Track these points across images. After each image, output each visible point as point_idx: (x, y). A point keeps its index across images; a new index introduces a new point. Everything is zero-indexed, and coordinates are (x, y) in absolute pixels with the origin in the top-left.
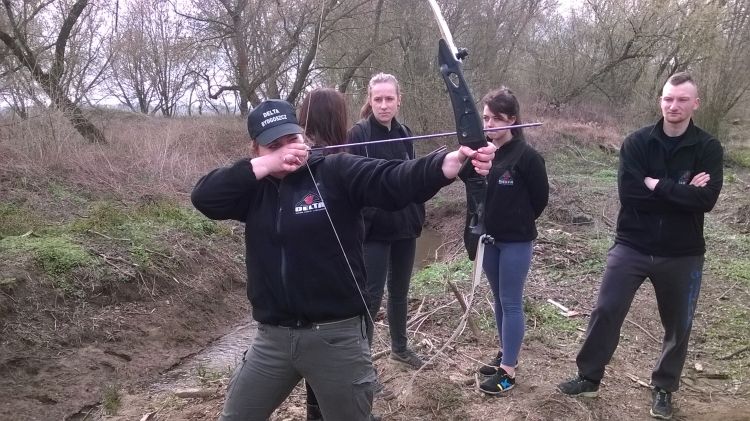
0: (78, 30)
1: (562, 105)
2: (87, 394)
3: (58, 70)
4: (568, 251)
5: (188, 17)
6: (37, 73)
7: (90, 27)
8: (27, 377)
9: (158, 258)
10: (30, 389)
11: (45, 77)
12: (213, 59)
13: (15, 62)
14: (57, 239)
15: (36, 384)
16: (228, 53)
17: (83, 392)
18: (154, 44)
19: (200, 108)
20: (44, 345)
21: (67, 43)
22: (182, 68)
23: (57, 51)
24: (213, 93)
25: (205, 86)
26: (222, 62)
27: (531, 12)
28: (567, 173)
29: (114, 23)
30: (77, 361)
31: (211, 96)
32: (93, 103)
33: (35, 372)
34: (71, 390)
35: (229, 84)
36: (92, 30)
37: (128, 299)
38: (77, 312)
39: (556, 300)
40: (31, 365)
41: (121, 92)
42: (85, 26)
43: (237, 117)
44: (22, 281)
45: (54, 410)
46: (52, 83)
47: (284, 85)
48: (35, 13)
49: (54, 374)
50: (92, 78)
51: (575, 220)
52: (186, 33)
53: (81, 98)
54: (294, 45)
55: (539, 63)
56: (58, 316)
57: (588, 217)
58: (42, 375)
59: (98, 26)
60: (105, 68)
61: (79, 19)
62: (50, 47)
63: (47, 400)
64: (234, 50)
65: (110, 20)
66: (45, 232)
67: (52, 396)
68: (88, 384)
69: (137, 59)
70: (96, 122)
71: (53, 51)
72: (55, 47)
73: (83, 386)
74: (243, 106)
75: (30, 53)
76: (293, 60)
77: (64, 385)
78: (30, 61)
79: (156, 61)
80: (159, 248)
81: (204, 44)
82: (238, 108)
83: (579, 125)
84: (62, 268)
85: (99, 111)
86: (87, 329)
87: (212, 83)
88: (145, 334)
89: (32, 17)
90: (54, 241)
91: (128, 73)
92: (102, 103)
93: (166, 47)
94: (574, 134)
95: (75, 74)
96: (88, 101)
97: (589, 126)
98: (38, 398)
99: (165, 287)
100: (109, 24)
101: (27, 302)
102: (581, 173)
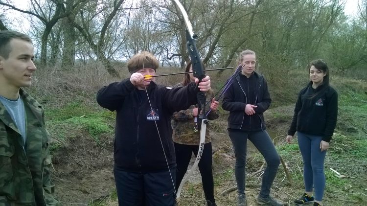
0: (111, 26)
1: (346, 70)
2: (103, 191)
3: (101, 43)
4: (343, 145)
5: (161, 21)
6: (92, 44)
7: (116, 24)
8: (77, 180)
10: (78, 186)
11: (96, 46)
12: (170, 41)
13: (82, 39)
14: (95, 120)
15: (81, 184)
16: (177, 39)
17: (101, 190)
18: (144, 33)
19: (163, 63)
20: (86, 167)
21: (106, 32)
22: (156, 45)
23: (101, 34)
24: (169, 57)
25: (166, 54)
26: (175, 43)
27: (331, 22)
28: (346, 105)
29: (127, 23)
30: (100, 176)
31: (168, 58)
32: (115, 59)
33: (81, 179)
34: (96, 188)
35: (177, 53)
36: (117, 26)
38: (102, 153)
39: (334, 169)
40: (80, 175)
41: (128, 55)
42: (114, 23)
43: (180, 69)
44: (79, 137)
45: (88, 197)
46: (98, 49)
47: (203, 54)
48: (93, 17)
49: (89, 181)
50: (116, 48)
51: (348, 129)
52: (159, 28)
53: (110, 57)
54: (209, 35)
55: (334, 48)
56: (93, 154)
57: (356, 128)
58: (84, 180)
59: (120, 24)
60: (121, 43)
61: (112, 21)
62: (98, 33)
63: (85, 192)
64: (180, 37)
65: (126, 21)
66: (91, 116)
67: (87, 190)
68: (103, 187)
69: (136, 40)
70: (116, 68)
71: (100, 34)
72: (100, 33)
73: (101, 187)
74: (183, 64)
75: (89, 35)
76: (208, 42)
77: (93, 186)
78: (89, 39)
79: (144, 41)
81: (167, 34)
82: (180, 64)
83: (355, 81)
84: (97, 133)
85: (118, 63)
86: (105, 161)
87: (169, 52)
89: (91, 19)
90: (94, 120)
91: (131, 46)
92: (119, 59)
93: (150, 35)
94: (352, 85)
95: (108, 46)
96: (113, 58)
97: (360, 81)
98: (81, 190)
100: (125, 23)
101: (80, 147)
102: (354, 106)
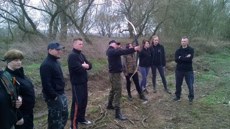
6: (76, 25)
9: (100, 72)
11: (78, 27)
18: (107, 17)
21: (84, 18)
24: (121, 31)
32: (90, 33)
36: (91, 13)
37: (93, 80)
41: (98, 30)
43: (129, 38)
48: (77, 10)
52: (115, 14)
53: (87, 31)
60: (94, 23)
72: (81, 19)
80: (100, 69)
82: (129, 35)
92: (93, 33)
95: (86, 25)
99: (101, 78)
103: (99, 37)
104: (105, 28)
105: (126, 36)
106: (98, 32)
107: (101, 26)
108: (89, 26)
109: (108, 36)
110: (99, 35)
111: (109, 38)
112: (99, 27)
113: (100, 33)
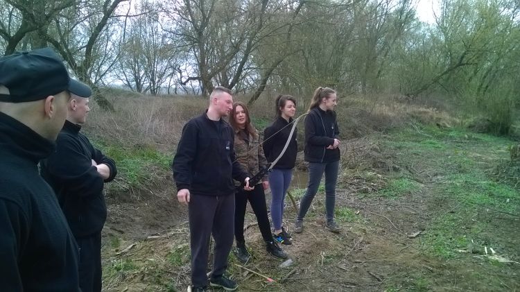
5: (170, 32)
9: (142, 180)
12: (186, 57)
16: (195, 55)
18: (147, 46)
19: (176, 89)
21: (93, 47)
22: (165, 63)
23: (87, 50)
24: (183, 81)
25: (178, 76)
32: (106, 84)
36: (108, 36)
37: (125, 201)
41: (124, 77)
48: (74, 27)
52: (168, 41)
53: (98, 81)
60: (115, 61)
62: (81, 48)
64: (199, 51)
69: (136, 57)
71: (84, 51)
72: (85, 48)
78: (70, 58)
79: (148, 58)
80: (143, 174)
81: (179, 49)
82: (200, 90)
83: (424, 109)
85: (110, 90)
87: (183, 74)
88: (133, 221)
89: (72, 29)
91: (129, 65)
92: (112, 84)
99: (145, 196)
100: (120, 33)
103: (130, 95)
104: (142, 73)
105: (191, 92)
106: (126, 82)
107: (134, 69)
108: (104, 68)
109: (151, 90)
110: (128, 89)
111: (154, 97)
112: (128, 70)
113: (129, 85)
